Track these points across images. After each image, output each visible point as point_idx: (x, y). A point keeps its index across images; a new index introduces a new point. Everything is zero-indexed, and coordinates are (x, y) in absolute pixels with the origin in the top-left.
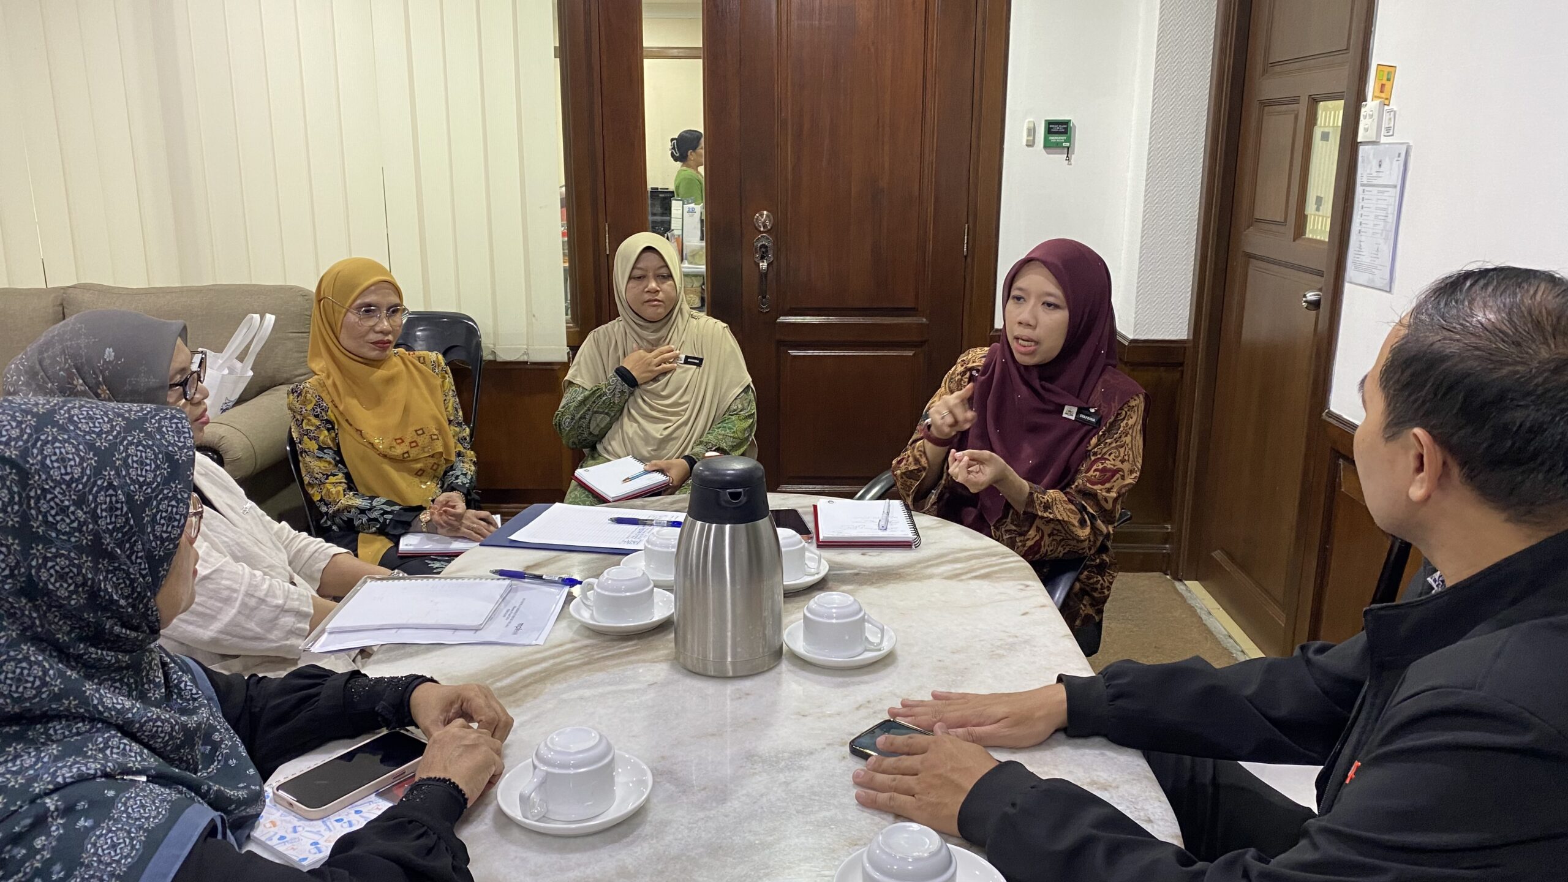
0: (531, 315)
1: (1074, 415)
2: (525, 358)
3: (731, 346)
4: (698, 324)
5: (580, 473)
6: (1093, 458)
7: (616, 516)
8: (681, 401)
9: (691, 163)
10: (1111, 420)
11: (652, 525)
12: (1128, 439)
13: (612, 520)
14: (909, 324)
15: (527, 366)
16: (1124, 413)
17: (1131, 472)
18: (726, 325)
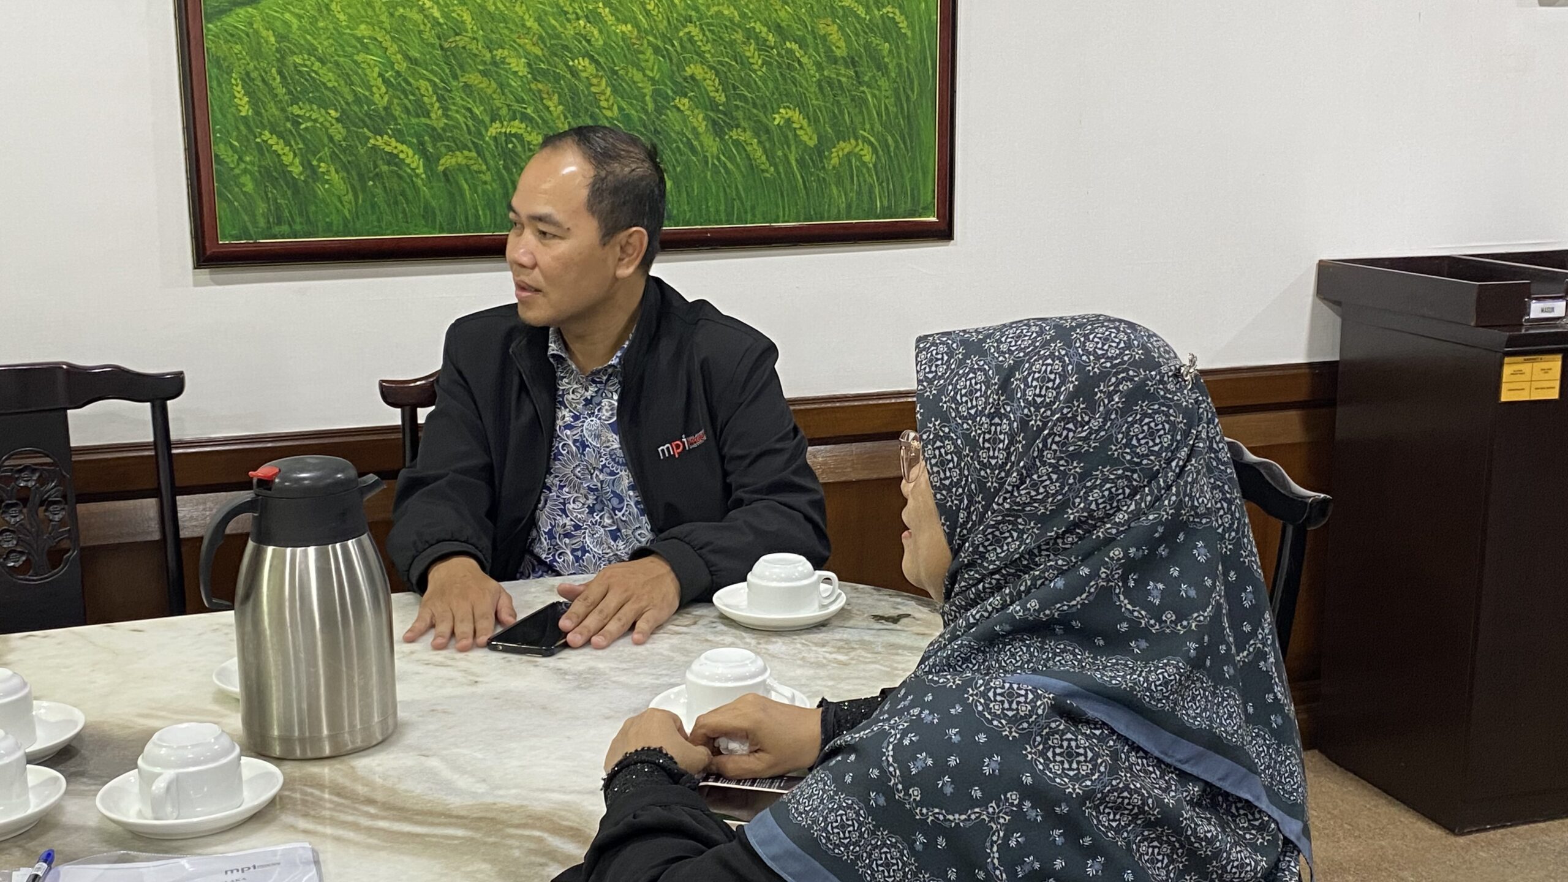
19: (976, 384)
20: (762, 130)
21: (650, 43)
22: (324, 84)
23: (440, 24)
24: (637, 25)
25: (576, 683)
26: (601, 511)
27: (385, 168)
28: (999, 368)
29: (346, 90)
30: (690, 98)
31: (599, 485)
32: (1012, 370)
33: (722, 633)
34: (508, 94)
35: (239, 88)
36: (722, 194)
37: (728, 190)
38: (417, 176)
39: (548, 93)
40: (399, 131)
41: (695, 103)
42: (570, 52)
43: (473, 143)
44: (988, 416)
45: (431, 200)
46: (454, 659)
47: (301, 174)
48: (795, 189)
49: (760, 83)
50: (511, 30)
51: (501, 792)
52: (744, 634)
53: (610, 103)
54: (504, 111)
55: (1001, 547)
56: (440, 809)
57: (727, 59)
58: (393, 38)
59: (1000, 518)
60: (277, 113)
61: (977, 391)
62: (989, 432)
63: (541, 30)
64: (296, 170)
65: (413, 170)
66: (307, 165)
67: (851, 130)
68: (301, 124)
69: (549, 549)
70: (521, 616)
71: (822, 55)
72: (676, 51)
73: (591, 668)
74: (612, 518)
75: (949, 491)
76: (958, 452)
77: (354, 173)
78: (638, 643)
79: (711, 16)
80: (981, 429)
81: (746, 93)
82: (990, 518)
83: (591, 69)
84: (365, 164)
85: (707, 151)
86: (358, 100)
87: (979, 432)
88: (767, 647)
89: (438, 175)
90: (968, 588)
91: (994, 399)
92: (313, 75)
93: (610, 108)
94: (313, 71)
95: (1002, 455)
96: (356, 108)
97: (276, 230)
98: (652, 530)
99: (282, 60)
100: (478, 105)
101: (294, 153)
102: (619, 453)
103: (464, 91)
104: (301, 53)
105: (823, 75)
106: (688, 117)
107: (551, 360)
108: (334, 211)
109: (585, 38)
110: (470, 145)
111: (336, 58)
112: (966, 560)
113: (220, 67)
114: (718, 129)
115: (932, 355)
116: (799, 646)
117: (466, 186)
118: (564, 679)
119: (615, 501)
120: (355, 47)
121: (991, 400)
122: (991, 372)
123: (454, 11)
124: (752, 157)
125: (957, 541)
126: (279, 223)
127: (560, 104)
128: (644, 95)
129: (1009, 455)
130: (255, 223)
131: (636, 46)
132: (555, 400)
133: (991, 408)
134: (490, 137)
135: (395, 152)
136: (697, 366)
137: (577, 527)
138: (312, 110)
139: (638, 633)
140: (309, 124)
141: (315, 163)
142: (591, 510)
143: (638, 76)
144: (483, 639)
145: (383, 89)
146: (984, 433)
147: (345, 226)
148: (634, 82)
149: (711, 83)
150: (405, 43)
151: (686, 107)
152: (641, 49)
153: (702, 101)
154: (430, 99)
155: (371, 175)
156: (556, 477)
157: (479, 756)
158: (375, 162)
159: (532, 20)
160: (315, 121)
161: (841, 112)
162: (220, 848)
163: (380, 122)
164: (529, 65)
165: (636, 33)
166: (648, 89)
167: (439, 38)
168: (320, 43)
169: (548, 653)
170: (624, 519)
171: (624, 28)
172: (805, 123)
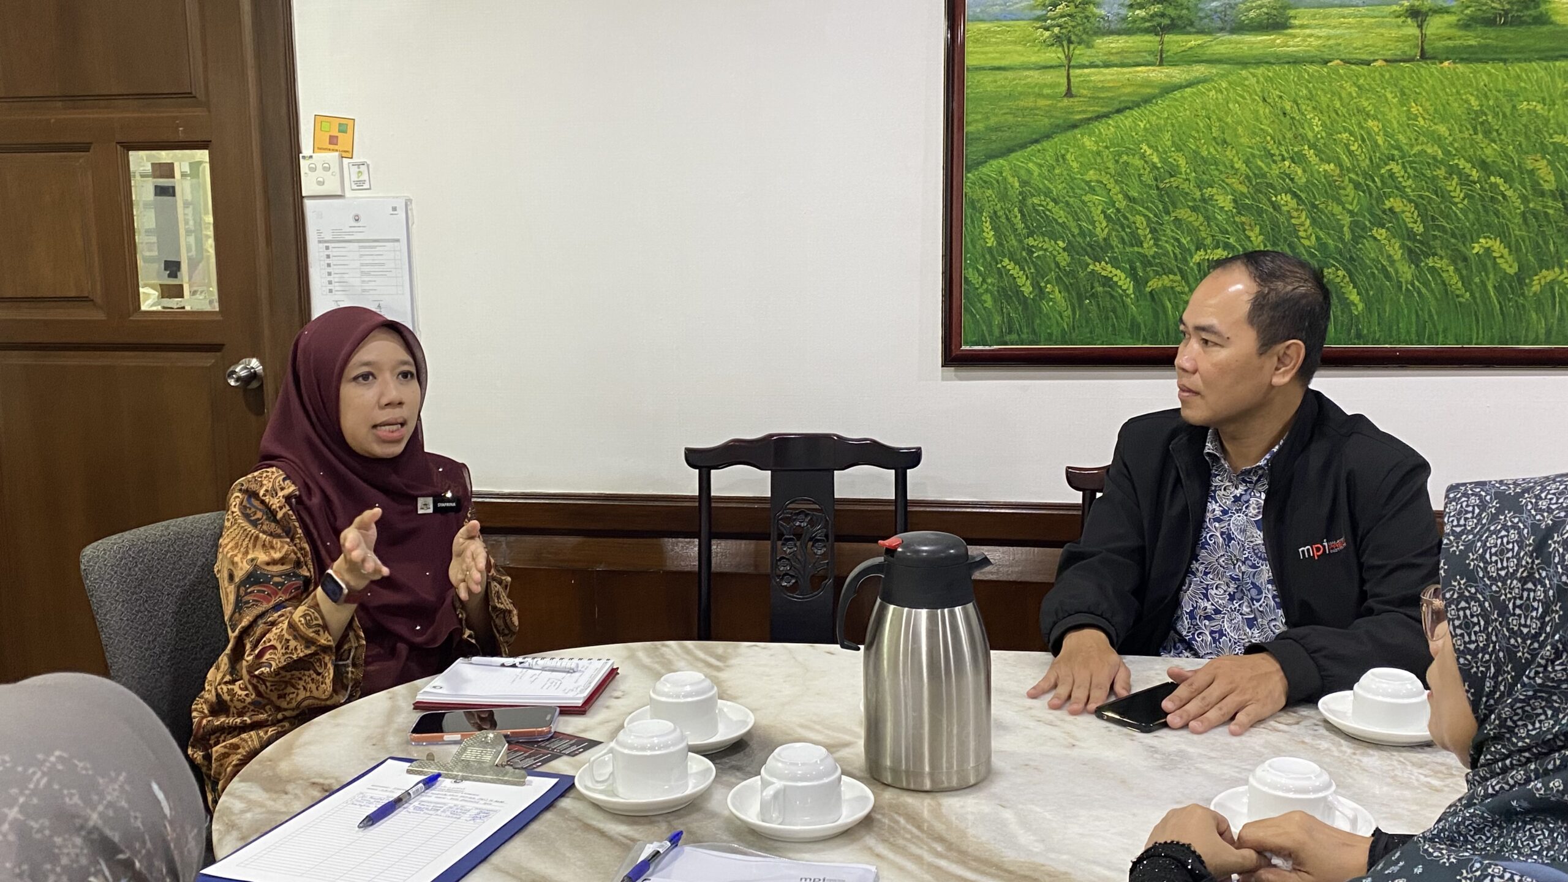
19: (1508, 543)
20: (1460, 259)
21: (1351, 180)
22: (1056, 220)
23: (1158, 168)
24: (1340, 165)
25: (1161, 763)
26: (1240, 600)
27: (1100, 289)
28: (1535, 528)
29: (1072, 224)
30: (1388, 229)
31: (1241, 575)
32: (1550, 531)
33: (1321, 737)
34: (1214, 227)
35: (988, 224)
36: (1414, 317)
37: (1420, 313)
38: (1128, 296)
39: (1250, 225)
40: (1116, 258)
41: (1392, 233)
42: (1274, 188)
43: (1177, 267)
44: (1520, 580)
45: (1137, 316)
46: (1062, 720)
47: (1031, 293)
48: (1490, 314)
49: (1460, 215)
50: (1221, 172)
51: (1053, 856)
52: (1342, 741)
53: (1309, 233)
54: (1209, 241)
55: (1533, 724)
56: (995, 859)
57: (1427, 194)
58: (1116, 181)
59: (1530, 693)
60: (1015, 243)
61: (1508, 550)
62: (1521, 598)
63: (1248, 170)
64: (1027, 290)
65: (1124, 291)
66: (1036, 285)
67: (1555, 259)
68: (1034, 252)
69: (1189, 628)
70: (1136, 690)
71: (1528, 188)
72: (1377, 187)
73: (1181, 751)
74: (1251, 607)
75: (1474, 656)
76: (1485, 614)
77: (1074, 294)
78: (1234, 734)
79: (1414, 155)
80: (1511, 593)
81: (1446, 225)
82: (1520, 692)
83: (1293, 203)
84: (1084, 286)
85: (1402, 277)
86: (1082, 234)
87: (1509, 596)
88: (1360, 758)
89: (1145, 296)
90: (1496, 761)
91: (1527, 563)
92: (1048, 213)
93: (1308, 238)
94: (1049, 210)
95: (1535, 625)
96: (1079, 239)
97: (1008, 338)
98: (1286, 623)
99: (1023, 202)
100: (1185, 235)
101: (1027, 276)
102: (1263, 549)
103: (1175, 224)
104: (1039, 195)
105: (1528, 207)
106: (1385, 245)
107: (1207, 458)
108: (1055, 325)
109: (1288, 176)
110: (1176, 270)
111: (1067, 198)
112: (1491, 733)
113: (974, 208)
114: (1413, 257)
115: (1462, 507)
116: (1395, 763)
117: (1169, 306)
118: (1152, 757)
119: (1254, 592)
120: (1083, 189)
121: (1524, 563)
122: (1526, 531)
123: (1171, 157)
124: (1447, 282)
125: (1482, 710)
126: (1010, 332)
127: (1260, 234)
128: (1343, 226)
129: (1543, 625)
130: (991, 333)
131: (1337, 183)
132: (1206, 493)
133: (1522, 573)
134: (1194, 264)
135: (1110, 276)
136: (1343, 476)
137: (1217, 611)
138: (1044, 241)
139: (1235, 724)
140: (1041, 253)
141: (1043, 284)
142: (1232, 598)
143: (1337, 209)
144: (1092, 706)
145: (1104, 224)
146: (1515, 598)
147: (1063, 337)
148: (1333, 215)
149: (1409, 215)
150: (1126, 185)
151: (1384, 237)
152: (1342, 185)
153: (1399, 231)
154: (1143, 231)
155: (1088, 295)
156: (1203, 563)
157: (1048, 816)
158: (1092, 284)
159: (1240, 162)
160: (1046, 250)
161: (1547, 243)
162: (807, 856)
163: (1099, 250)
164: (1235, 201)
165: (1338, 171)
166: (1346, 220)
167: (1156, 180)
168: (1055, 187)
169: (1146, 730)
170: (1261, 609)
171: (1327, 167)
172: (1506, 252)
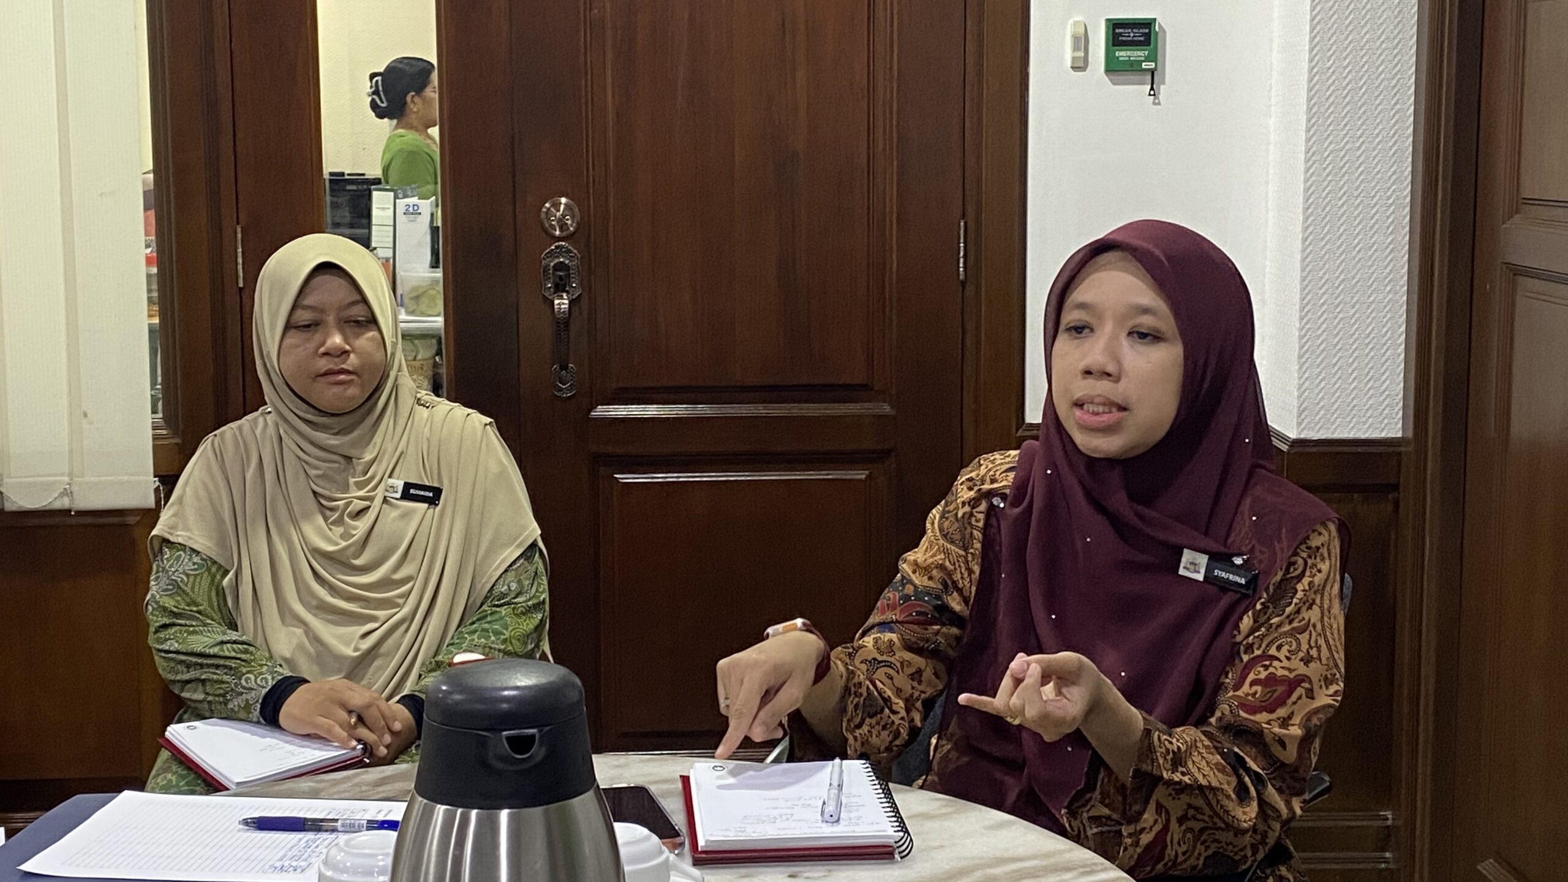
0: (79, 415)
1: (1203, 571)
2: (65, 503)
3: (501, 463)
4: (431, 417)
5: (178, 733)
6: (1246, 658)
7: (256, 815)
8: (397, 576)
9: (413, 118)
10: (1279, 577)
11: (334, 830)
12: (1314, 615)
13: (246, 822)
14: (860, 417)
15: (68, 521)
16: (1300, 561)
17: (1328, 681)
18: (489, 420)
